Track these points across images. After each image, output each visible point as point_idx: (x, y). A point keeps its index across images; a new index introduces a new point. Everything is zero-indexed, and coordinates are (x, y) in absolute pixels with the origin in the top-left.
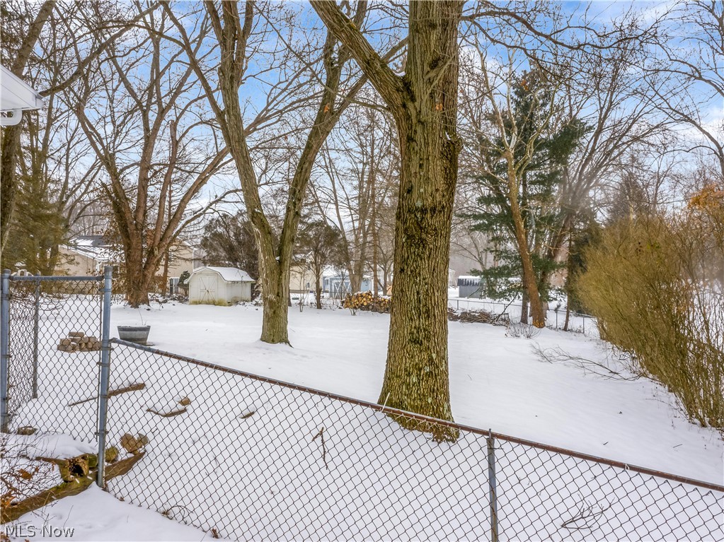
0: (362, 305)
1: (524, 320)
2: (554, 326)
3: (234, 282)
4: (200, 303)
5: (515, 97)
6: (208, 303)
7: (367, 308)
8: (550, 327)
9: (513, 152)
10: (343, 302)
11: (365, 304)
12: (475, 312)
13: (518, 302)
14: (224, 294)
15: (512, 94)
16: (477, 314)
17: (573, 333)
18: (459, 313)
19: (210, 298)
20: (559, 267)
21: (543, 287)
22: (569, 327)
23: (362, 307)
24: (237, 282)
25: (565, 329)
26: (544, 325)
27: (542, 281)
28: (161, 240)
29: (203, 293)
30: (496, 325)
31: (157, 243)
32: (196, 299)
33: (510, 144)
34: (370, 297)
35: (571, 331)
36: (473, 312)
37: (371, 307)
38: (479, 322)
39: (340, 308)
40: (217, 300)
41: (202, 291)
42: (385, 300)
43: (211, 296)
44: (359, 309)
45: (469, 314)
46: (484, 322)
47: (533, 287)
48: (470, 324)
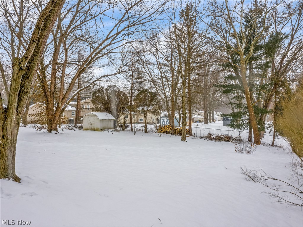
0: (167, 131)
1: (250, 140)
2: (267, 143)
3: (103, 120)
4: (88, 130)
5: (245, 23)
6: (91, 130)
7: (169, 133)
8: (264, 144)
9: (243, 51)
10: (157, 130)
11: (168, 131)
12: (223, 136)
13: (247, 130)
14: (98, 125)
15: (243, 22)
16: (224, 137)
17: (277, 148)
18: (214, 136)
19: (92, 127)
20: (269, 112)
21: (261, 122)
22: (275, 144)
23: (166, 132)
24: (106, 120)
25: (273, 145)
26: (260, 144)
27: (261, 119)
28: (63, 99)
29: (89, 125)
30: (234, 143)
31: (60, 101)
32: (86, 128)
33: (241, 47)
34: (170, 127)
35: (276, 146)
36: (222, 136)
37: (171, 132)
38: (225, 141)
39: (156, 133)
40: (95, 128)
41: (89, 124)
42: (178, 129)
43: (93, 126)
44: (165, 133)
45: (220, 137)
46: (228, 141)
47: (254, 122)
48: (220, 142)
